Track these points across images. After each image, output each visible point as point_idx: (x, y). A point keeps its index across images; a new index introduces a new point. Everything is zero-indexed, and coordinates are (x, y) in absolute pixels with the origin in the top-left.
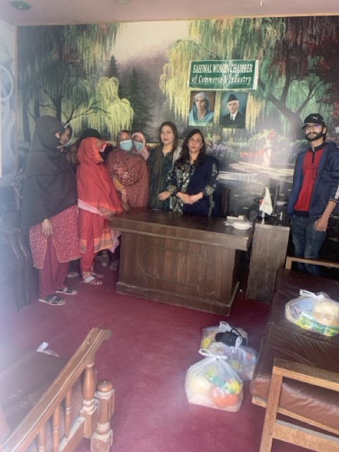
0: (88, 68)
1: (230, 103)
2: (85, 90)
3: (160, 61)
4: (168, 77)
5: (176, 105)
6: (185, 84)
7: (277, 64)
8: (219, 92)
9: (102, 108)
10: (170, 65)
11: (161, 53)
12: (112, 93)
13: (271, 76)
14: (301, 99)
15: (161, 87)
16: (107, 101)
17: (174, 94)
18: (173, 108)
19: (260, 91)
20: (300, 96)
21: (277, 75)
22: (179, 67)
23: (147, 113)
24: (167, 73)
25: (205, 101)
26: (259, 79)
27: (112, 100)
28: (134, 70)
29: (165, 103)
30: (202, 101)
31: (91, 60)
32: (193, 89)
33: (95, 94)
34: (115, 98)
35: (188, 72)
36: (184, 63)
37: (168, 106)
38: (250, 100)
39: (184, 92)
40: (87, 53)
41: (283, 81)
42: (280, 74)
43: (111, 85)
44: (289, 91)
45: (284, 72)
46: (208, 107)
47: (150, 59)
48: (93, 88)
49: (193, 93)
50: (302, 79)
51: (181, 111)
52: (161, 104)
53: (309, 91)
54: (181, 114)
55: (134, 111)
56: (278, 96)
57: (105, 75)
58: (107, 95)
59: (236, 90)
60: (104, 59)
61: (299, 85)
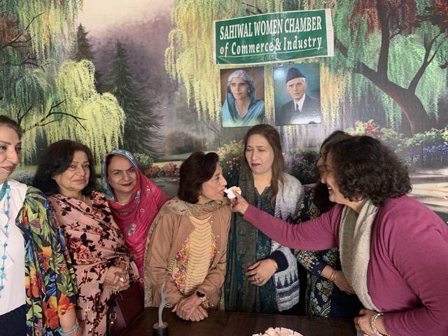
0: (39, 48)
1: (290, 82)
2: (38, 85)
3: (162, 26)
4: (178, 50)
5: (196, 96)
6: (208, 59)
7: (363, 13)
8: (268, 66)
9: (69, 112)
10: (179, 32)
11: (163, 14)
12: (85, 86)
13: (356, 33)
14: (412, 65)
15: (167, 68)
16: (77, 101)
17: (191, 77)
18: (192, 100)
19: (340, 59)
20: (411, 60)
21: (366, 29)
22: (196, 33)
23: (149, 113)
24: (175, 44)
25: (247, 83)
26: (335, 39)
27: (85, 97)
28: (119, 45)
29: (178, 93)
30: (241, 84)
31: (45, 35)
32: (223, 66)
33: (55, 90)
34: (91, 94)
35: (211, 39)
36: (204, 26)
37: (183, 99)
38: (325, 74)
39: (208, 74)
40: (36, 24)
41: (376, 38)
42: (371, 28)
43: (82, 73)
44: (390, 54)
45: (376, 23)
46: (252, 93)
47: (144, 24)
48: (51, 81)
49: (224, 73)
50: (410, 33)
51: (207, 104)
52: (171, 96)
53: (425, 51)
54: (208, 110)
55: (126, 111)
56: (372, 64)
57: (70, 58)
58: (76, 91)
59: (299, 61)
60: (66, 32)
61: (406, 43)
